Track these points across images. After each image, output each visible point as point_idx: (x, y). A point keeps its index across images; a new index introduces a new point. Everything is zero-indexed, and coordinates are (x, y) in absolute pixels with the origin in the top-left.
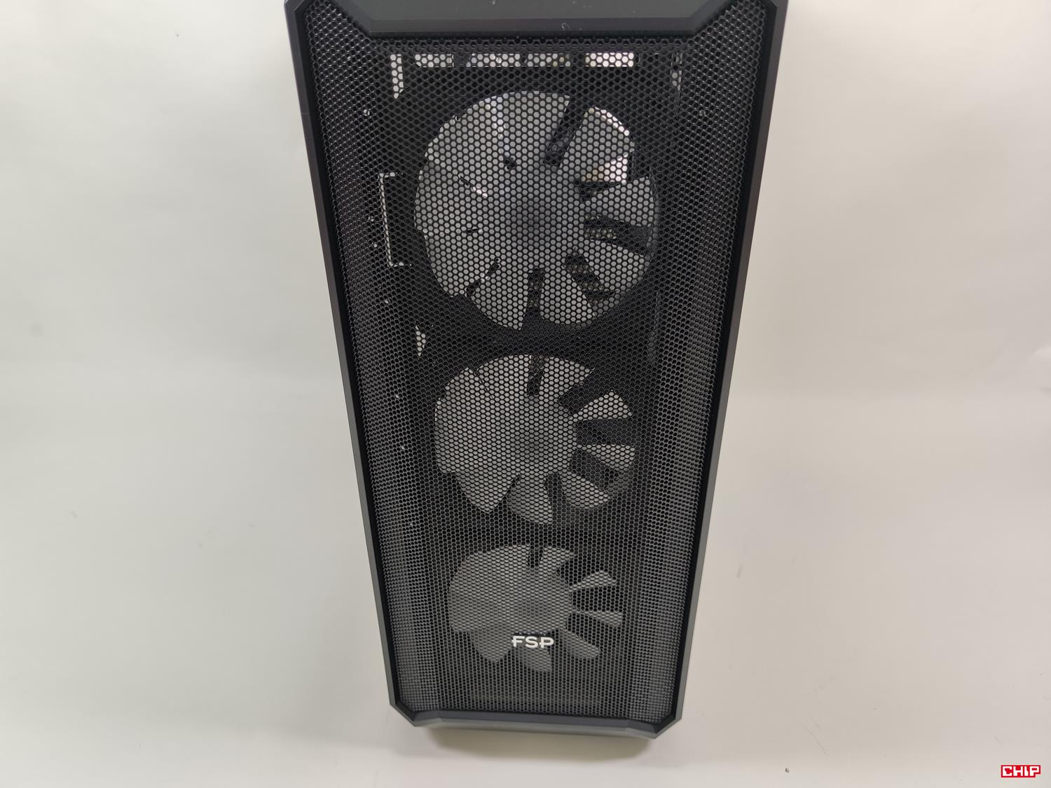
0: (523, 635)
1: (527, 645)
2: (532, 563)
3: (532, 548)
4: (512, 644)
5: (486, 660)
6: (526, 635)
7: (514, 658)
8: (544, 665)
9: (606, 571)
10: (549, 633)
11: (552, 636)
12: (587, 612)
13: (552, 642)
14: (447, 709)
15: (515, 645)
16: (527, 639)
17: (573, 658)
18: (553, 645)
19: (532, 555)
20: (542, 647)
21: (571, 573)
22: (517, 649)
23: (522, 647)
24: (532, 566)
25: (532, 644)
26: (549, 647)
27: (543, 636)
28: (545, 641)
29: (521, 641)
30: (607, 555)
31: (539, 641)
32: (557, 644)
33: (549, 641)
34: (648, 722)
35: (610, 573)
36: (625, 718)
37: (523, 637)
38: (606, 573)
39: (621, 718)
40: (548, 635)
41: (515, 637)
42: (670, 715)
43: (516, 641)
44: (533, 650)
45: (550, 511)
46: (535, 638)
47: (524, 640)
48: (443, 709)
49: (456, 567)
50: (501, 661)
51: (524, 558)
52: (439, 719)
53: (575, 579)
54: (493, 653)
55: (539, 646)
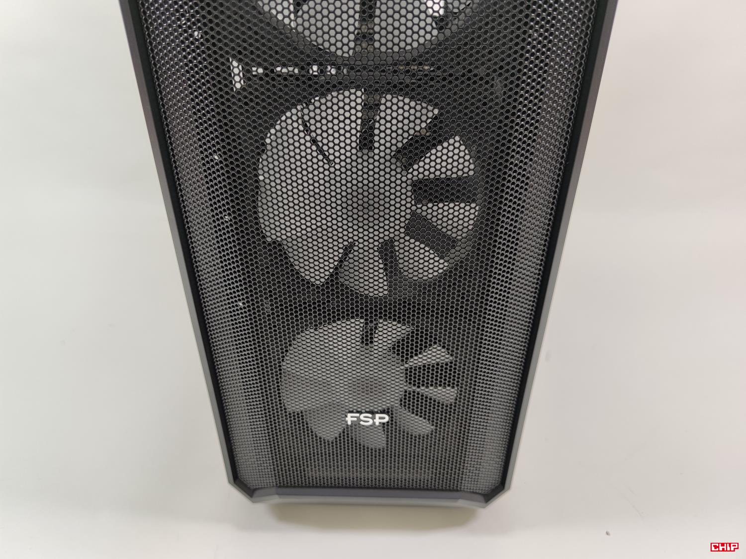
0: (358, 412)
1: (362, 423)
2: (367, 340)
3: (366, 324)
4: (347, 422)
5: (320, 438)
6: (361, 413)
7: (348, 435)
8: (379, 441)
9: (444, 347)
10: (384, 410)
11: (388, 413)
12: (418, 390)
13: (387, 418)
14: (284, 486)
15: (349, 423)
16: (362, 417)
17: (408, 434)
18: (388, 422)
19: (367, 332)
20: (377, 424)
21: (407, 346)
22: (351, 427)
23: (356, 424)
24: (367, 344)
25: (366, 420)
26: (384, 424)
27: (377, 413)
28: (380, 418)
29: (355, 419)
30: (446, 327)
31: (373, 418)
32: (392, 421)
33: (384, 418)
34: (480, 494)
35: (448, 349)
36: (457, 491)
37: (358, 415)
38: (443, 350)
39: (453, 490)
40: (383, 412)
41: (349, 415)
42: (501, 485)
43: (350, 419)
44: (367, 427)
45: (386, 288)
46: (370, 415)
47: (358, 418)
48: (280, 487)
49: (286, 347)
50: (336, 438)
51: (358, 335)
52: (277, 496)
53: (412, 353)
54: (328, 431)
55: (374, 423)
